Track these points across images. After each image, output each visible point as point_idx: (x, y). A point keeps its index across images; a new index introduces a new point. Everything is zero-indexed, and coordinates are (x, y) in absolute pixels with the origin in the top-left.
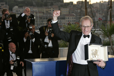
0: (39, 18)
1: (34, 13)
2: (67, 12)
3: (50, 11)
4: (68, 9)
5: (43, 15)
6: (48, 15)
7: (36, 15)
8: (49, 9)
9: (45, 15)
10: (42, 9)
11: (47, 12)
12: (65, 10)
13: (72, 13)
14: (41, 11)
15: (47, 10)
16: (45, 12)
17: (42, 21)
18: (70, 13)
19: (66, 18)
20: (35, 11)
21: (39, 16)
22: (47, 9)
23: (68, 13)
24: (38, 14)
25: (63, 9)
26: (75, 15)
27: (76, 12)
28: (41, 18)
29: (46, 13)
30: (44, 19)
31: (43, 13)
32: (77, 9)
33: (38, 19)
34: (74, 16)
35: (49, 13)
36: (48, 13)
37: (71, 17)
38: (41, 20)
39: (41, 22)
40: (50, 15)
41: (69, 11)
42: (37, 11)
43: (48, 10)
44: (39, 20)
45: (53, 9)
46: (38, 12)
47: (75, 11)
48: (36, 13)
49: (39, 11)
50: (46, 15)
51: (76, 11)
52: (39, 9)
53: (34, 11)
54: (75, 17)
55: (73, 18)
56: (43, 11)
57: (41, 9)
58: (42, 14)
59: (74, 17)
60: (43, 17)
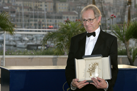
0: (24, 15)
1: (16, 8)
2: (65, 8)
3: (41, 5)
4: (67, 5)
5: (30, 12)
6: (38, 12)
7: (20, 11)
8: (40, 4)
9: (33, 12)
10: (30, 2)
11: (36, 7)
12: (63, 5)
13: (73, 10)
14: (27, 5)
15: (36, 5)
16: (33, 7)
17: (29, 21)
18: (69, 10)
19: (64, 18)
20: (19, 5)
21: (25, 13)
22: (36, 2)
23: (66, 10)
24: (23, 9)
25: (60, 5)
26: (77, 13)
27: (78, 9)
28: (27, 16)
29: (35, 9)
30: (32, 17)
31: (31, 8)
32: (80, 4)
33: (23, 17)
34: (75, 14)
35: (39, 9)
36: (37, 9)
37: (72, 16)
38: (27, 19)
39: (27, 22)
40: (40, 12)
41: (69, 7)
42: (22, 5)
43: (38, 4)
44: (23, 19)
45: (46, 4)
46: (23, 7)
47: (77, 7)
48: (21, 8)
49: (25, 5)
50: (35, 12)
51: (79, 7)
52: (25, 3)
53: (17, 5)
54: (77, 16)
55: (74, 18)
56: (31, 6)
57: (27, 2)
58: (30, 10)
59: (75, 16)
60: (30, 15)
